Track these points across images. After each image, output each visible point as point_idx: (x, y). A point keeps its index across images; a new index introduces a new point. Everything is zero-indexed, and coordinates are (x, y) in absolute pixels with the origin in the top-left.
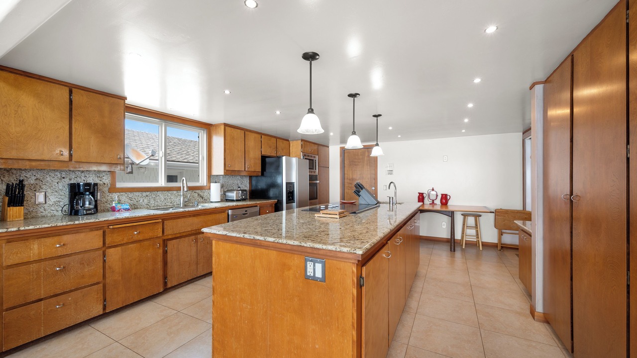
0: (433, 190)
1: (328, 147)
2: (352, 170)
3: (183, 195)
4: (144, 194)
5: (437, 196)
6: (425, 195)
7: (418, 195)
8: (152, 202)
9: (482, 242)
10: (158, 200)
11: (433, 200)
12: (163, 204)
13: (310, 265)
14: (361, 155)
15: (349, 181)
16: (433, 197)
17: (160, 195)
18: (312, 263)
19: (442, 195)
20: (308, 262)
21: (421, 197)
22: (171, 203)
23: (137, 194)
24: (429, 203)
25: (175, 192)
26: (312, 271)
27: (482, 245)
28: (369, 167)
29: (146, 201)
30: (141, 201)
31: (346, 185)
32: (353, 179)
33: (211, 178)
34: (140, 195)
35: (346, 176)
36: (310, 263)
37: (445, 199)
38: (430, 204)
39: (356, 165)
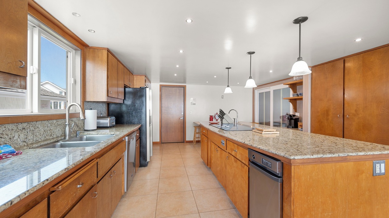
0: (217, 114)
1: (151, 84)
3: (69, 125)
4: (20, 126)
8: (30, 137)
10: (37, 134)
12: (43, 139)
13: (378, 166)
14: (174, 91)
15: (165, 109)
17: (39, 126)
18: (379, 164)
20: (376, 164)
22: (51, 135)
23: (10, 126)
25: (55, 121)
26: (379, 169)
28: (179, 100)
29: (22, 136)
30: (16, 137)
33: (86, 104)
34: (15, 128)
35: (163, 105)
36: (378, 164)
39: (170, 98)
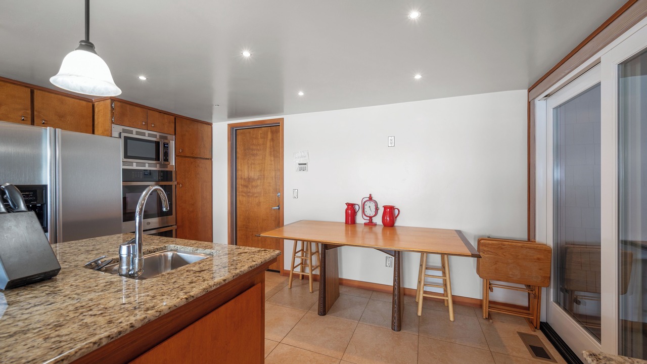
0: (370, 198)
1: (211, 124)
2: (248, 163)
5: (377, 209)
6: (357, 207)
7: (346, 207)
9: (453, 297)
11: (371, 218)
14: (261, 138)
15: (243, 183)
16: (370, 211)
19: (385, 207)
21: (351, 212)
24: (363, 222)
27: (454, 302)
28: (272, 159)
31: (240, 189)
32: (249, 179)
35: (239, 173)
37: (390, 214)
38: (365, 224)
39: (253, 155)
